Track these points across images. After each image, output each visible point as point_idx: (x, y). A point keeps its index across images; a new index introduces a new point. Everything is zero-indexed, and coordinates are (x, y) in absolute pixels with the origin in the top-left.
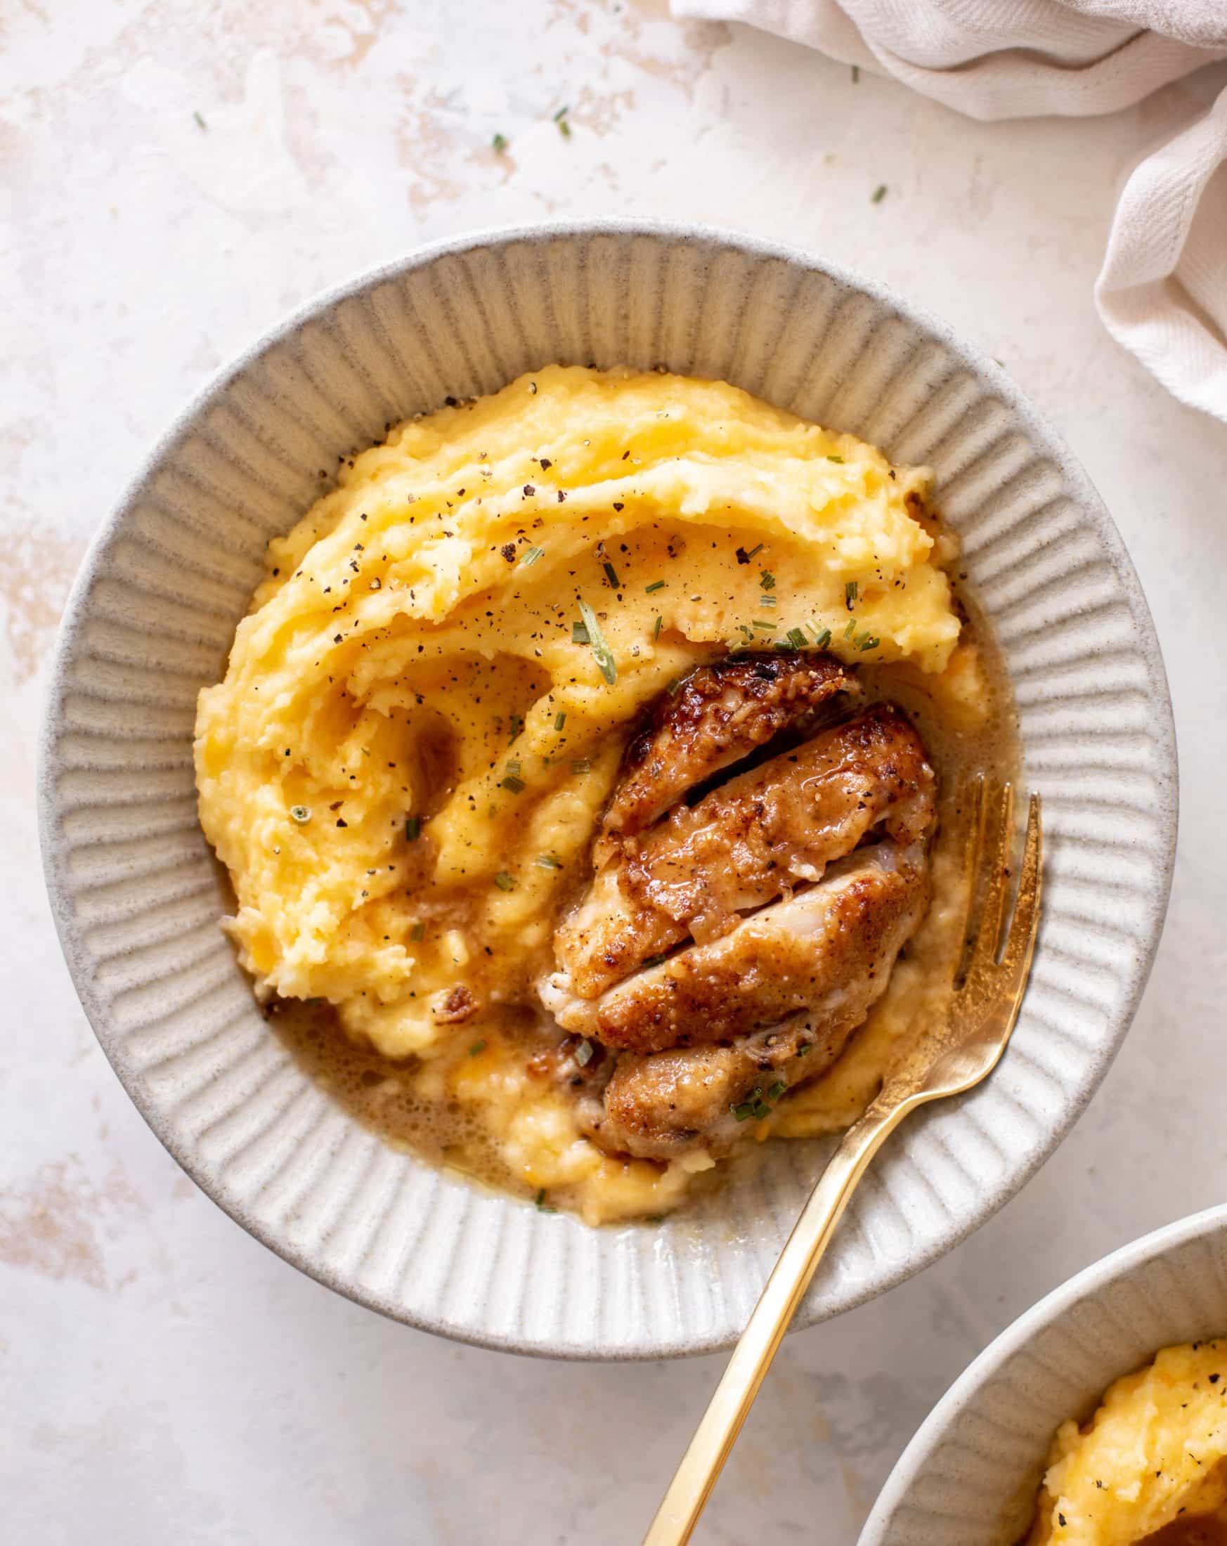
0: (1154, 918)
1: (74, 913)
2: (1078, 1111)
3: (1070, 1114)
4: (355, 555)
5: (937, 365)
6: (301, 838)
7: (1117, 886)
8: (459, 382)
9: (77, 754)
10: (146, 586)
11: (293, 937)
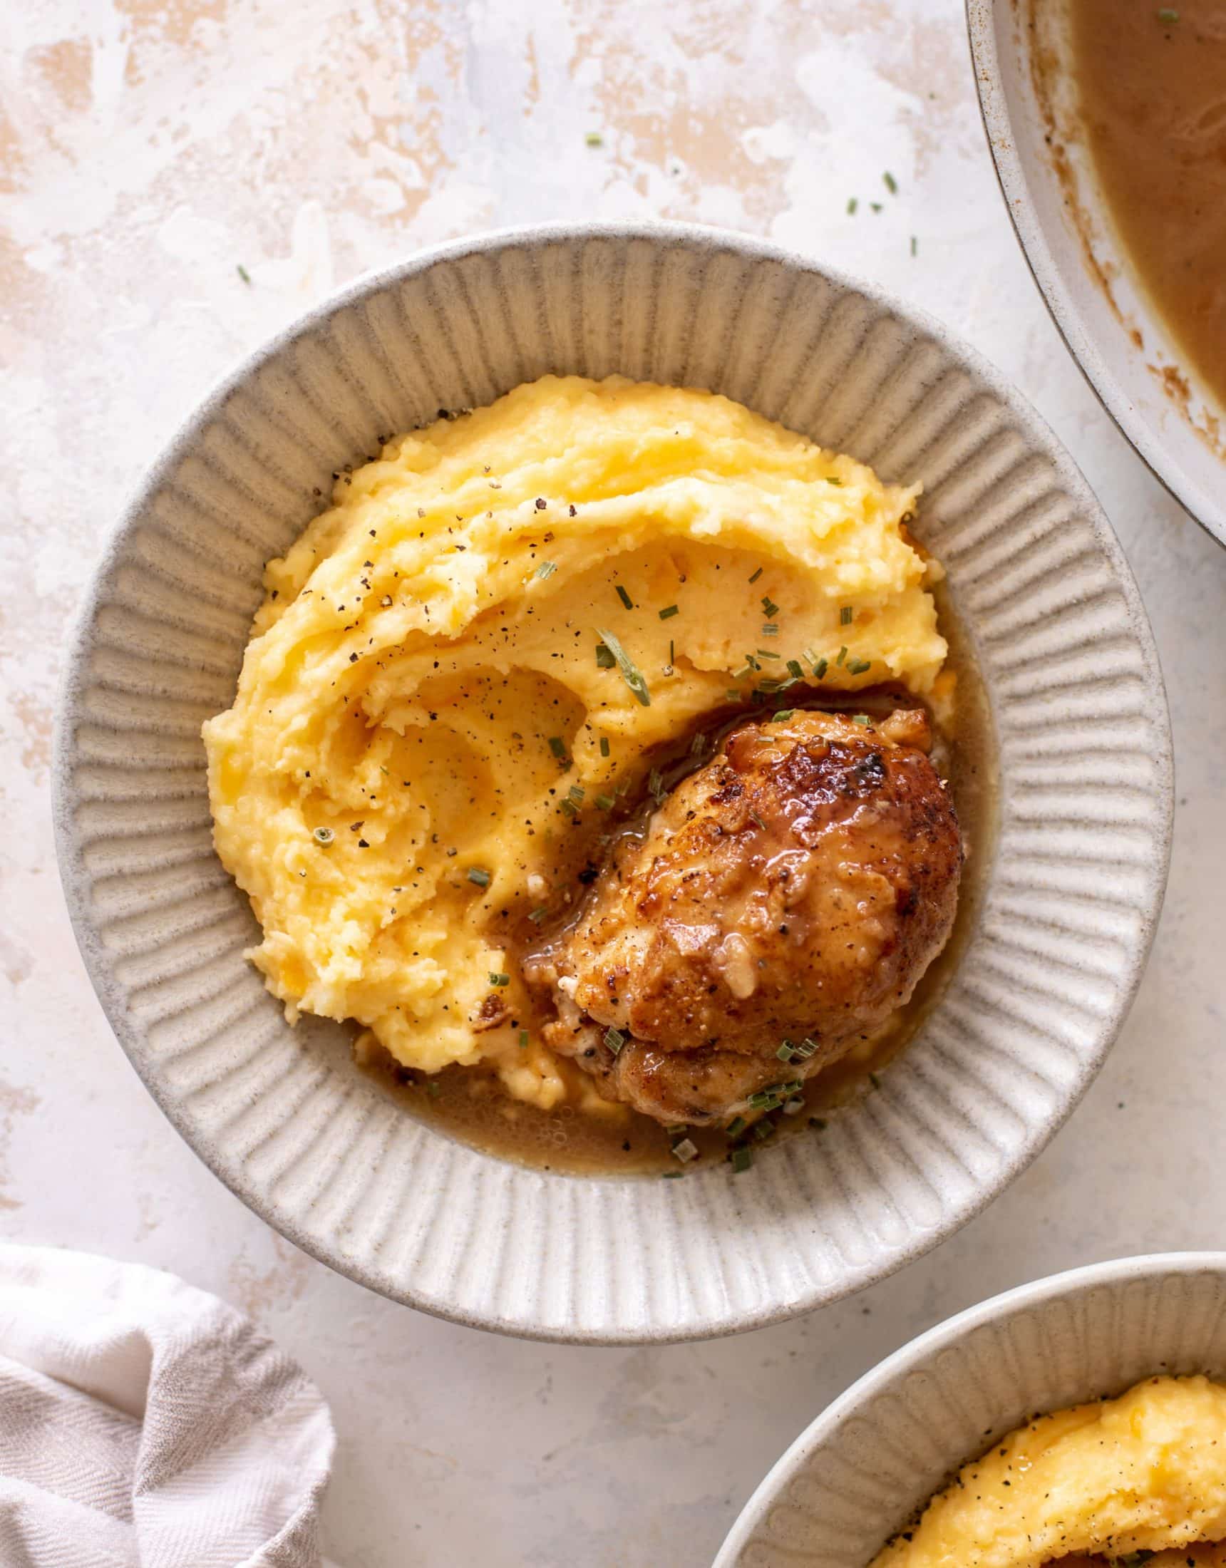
1: (102, 945)
4: (365, 572)
5: (930, 363)
6: (325, 860)
8: (452, 395)
9: (92, 786)
10: (149, 612)
11: (326, 958)
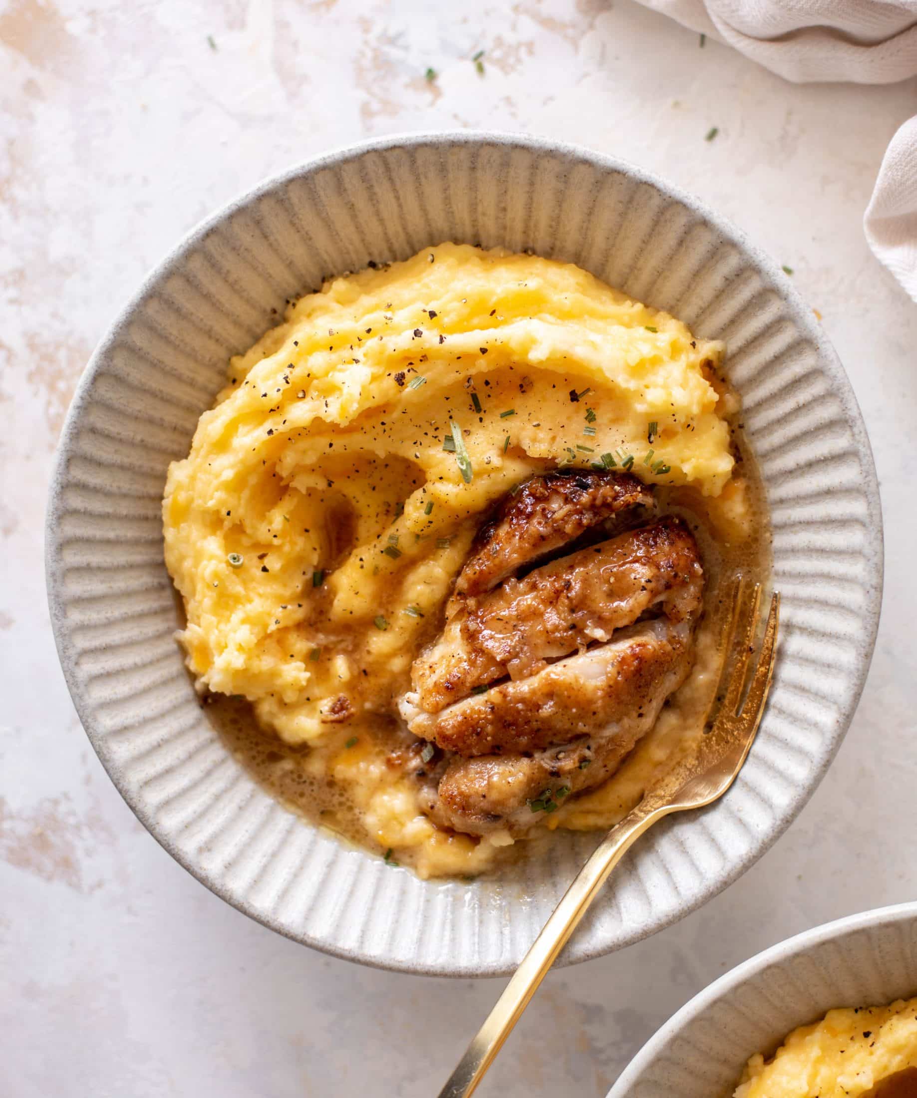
0: (852, 692)
1: (65, 615)
2: (782, 829)
3: (776, 830)
4: (287, 371)
5: (733, 262)
6: (234, 577)
7: (829, 666)
8: (379, 249)
9: (76, 501)
10: (136, 383)
11: (222, 648)
